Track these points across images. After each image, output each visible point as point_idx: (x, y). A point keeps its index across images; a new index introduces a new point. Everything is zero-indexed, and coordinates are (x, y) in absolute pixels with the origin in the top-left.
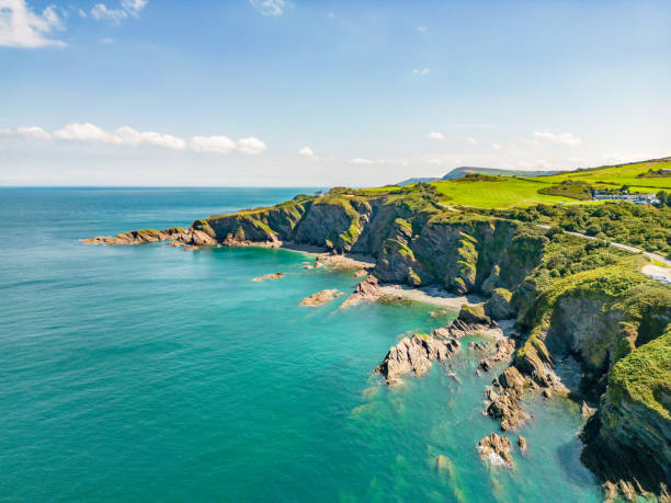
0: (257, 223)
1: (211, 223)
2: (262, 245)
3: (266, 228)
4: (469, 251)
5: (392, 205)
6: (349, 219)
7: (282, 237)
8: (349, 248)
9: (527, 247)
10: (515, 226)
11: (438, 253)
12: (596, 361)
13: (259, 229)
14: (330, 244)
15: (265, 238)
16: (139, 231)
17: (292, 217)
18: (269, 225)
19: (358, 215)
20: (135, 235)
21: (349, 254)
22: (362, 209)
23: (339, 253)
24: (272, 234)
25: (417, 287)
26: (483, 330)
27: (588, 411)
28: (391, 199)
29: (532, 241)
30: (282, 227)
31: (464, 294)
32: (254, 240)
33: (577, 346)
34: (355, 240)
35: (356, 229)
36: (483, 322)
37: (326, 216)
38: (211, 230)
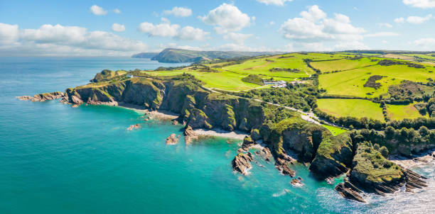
0: (103, 92)
1: (78, 91)
2: (107, 104)
3: (107, 94)
4: (231, 112)
5: (179, 86)
6: (155, 92)
7: (116, 99)
8: (158, 107)
9: (255, 110)
10: (248, 101)
11: (215, 113)
12: (300, 149)
13: (104, 95)
14: (147, 105)
15: (108, 100)
16: (43, 94)
17: (120, 89)
18: (109, 93)
19: (159, 91)
20: (42, 96)
21: (160, 110)
22: (161, 87)
23: (154, 110)
24: (111, 98)
25: (210, 129)
26: (253, 146)
27: (308, 165)
28: (177, 83)
29: (257, 107)
30: (116, 94)
31: (233, 131)
32: (102, 101)
33: (291, 146)
34: (161, 103)
35: (160, 98)
36: (252, 143)
37: (141, 90)
38: (79, 95)
